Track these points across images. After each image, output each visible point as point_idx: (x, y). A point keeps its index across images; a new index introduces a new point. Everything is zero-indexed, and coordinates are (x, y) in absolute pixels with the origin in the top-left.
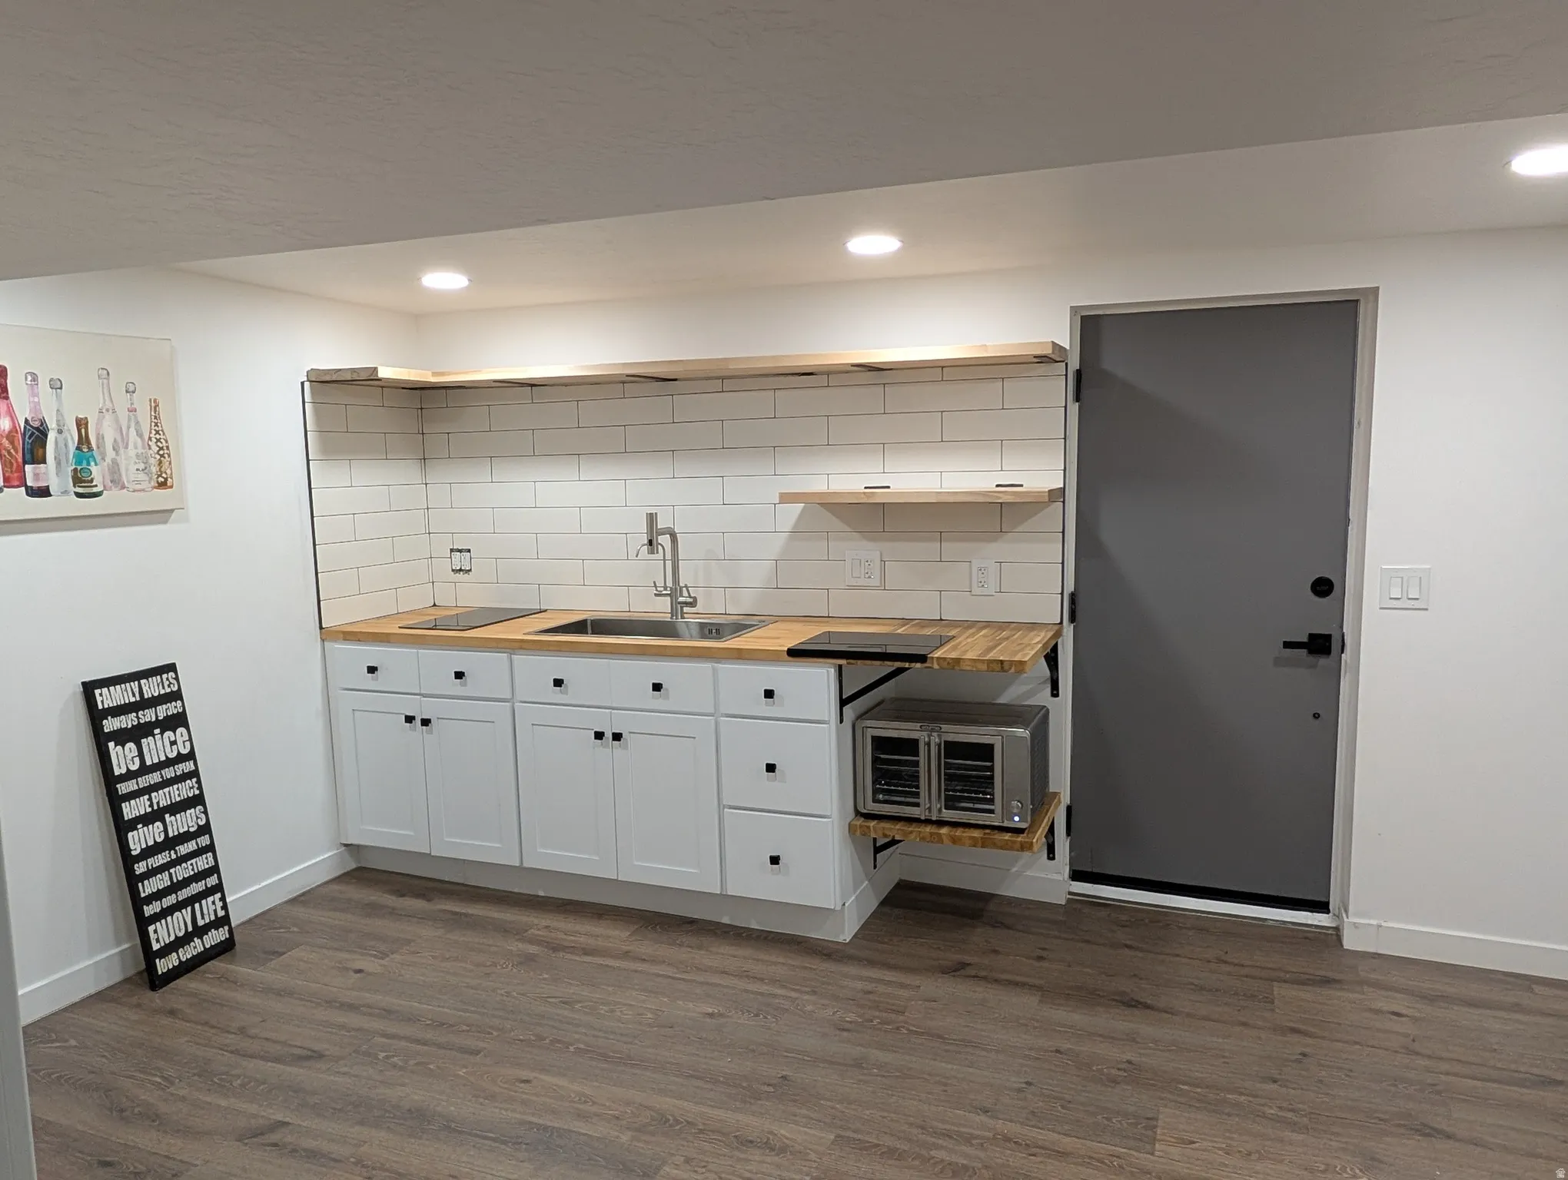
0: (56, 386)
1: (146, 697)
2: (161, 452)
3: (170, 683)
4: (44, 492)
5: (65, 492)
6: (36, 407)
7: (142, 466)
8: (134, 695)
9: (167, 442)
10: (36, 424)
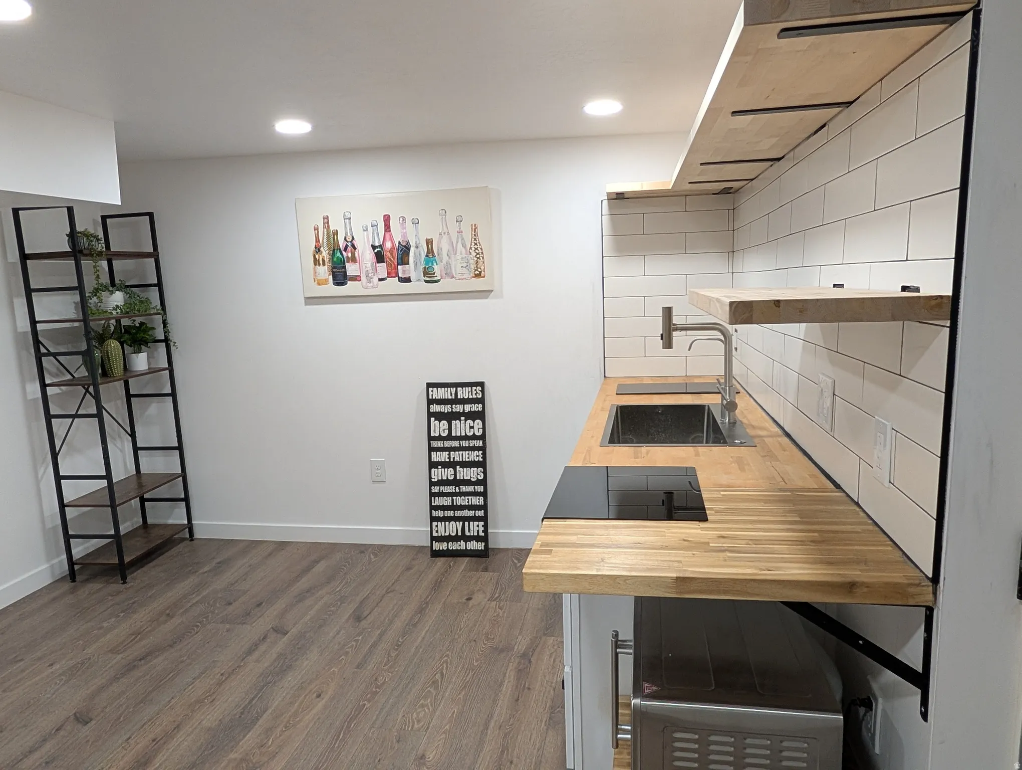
0: (416, 222)
1: (459, 397)
2: (478, 256)
3: (477, 393)
4: (407, 280)
5: (419, 280)
6: (404, 235)
7: (465, 265)
8: (451, 395)
9: (482, 249)
10: (404, 244)
